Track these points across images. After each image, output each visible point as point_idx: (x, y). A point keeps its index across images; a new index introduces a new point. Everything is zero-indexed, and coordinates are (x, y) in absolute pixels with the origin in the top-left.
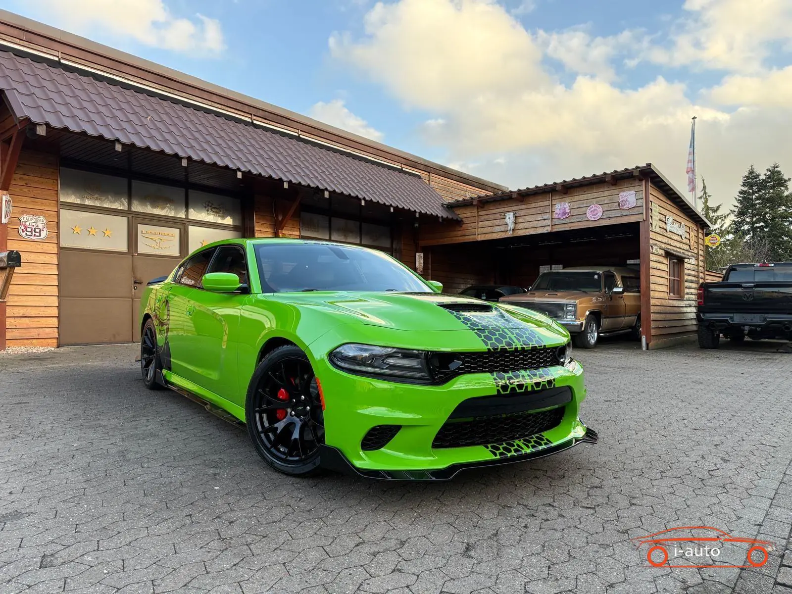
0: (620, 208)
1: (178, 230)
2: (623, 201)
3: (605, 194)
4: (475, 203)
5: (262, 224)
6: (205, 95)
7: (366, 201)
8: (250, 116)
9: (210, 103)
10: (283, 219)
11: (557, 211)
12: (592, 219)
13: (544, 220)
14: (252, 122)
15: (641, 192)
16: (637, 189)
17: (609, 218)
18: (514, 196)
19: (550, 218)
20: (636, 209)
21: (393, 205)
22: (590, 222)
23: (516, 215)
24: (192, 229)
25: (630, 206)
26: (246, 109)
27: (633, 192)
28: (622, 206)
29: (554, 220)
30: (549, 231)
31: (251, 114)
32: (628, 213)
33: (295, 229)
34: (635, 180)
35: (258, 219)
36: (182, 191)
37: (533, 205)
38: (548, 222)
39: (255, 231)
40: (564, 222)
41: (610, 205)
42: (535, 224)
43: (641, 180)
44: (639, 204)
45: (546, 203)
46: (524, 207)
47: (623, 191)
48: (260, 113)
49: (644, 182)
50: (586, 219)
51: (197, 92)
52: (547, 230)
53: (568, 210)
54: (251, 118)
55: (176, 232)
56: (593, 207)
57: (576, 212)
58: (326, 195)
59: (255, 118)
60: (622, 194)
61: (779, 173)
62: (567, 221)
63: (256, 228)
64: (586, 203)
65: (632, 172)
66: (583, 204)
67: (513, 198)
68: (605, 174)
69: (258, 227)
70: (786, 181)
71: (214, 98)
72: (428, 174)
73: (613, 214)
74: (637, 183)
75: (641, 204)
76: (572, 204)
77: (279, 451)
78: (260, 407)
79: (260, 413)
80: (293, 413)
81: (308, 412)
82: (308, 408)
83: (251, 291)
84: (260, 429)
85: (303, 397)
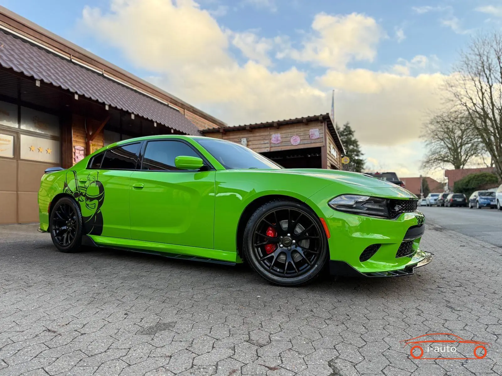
0: (311, 138)
1: (12, 137)
2: (312, 134)
3: (301, 130)
4: (221, 131)
5: (77, 136)
6: (38, 36)
7: (157, 123)
8: (69, 56)
9: (41, 42)
10: (92, 134)
11: (273, 139)
12: (294, 144)
13: (265, 144)
14: (71, 60)
15: (322, 130)
16: (320, 127)
17: (304, 144)
18: (248, 128)
19: (269, 142)
20: (320, 139)
21: (173, 128)
22: (293, 146)
23: (248, 140)
24: (23, 137)
25: (316, 137)
26: (67, 50)
27: (317, 129)
28: (311, 137)
29: (271, 144)
30: (269, 151)
31: (70, 55)
32: (315, 142)
33: (100, 141)
34: (319, 122)
35: (74, 132)
36: (15, 107)
37: (258, 134)
38: (268, 145)
39: (73, 141)
40: (278, 145)
41: (304, 136)
42: (260, 146)
43: (322, 122)
44: (321, 136)
45: (266, 134)
46: (252, 135)
47: (312, 129)
48: (77, 55)
49: (323, 124)
50: (290, 144)
51: (31, 32)
52: (267, 150)
53: (279, 138)
54: (70, 58)
55: (11, 138)
56: (294, 137)
57: (284, 140)
58: (133, 117)
59: (73, 57)
60: (311, 130)
61: (349, 127)
62: (280, 145)
63: (73, 139)
64: (291, 135)
65: (318, 118)
66: (288, 135)
67: (246, 130)
68: (303, 118)
69: (74, 138)
70: (353, 132)
71: (44, 39)
72: (183, 110)
73: (306, 142)
74: (319, 124)
75: (322, 137)
76: (282, 135)
77: (277, 271)
78: (257, 244)
79: (257, 247)
80: (281, 245)
81: (294, 244)
82: (294, 241)
83: (214, 168)
84: (260, 259)
85: (289, 235)
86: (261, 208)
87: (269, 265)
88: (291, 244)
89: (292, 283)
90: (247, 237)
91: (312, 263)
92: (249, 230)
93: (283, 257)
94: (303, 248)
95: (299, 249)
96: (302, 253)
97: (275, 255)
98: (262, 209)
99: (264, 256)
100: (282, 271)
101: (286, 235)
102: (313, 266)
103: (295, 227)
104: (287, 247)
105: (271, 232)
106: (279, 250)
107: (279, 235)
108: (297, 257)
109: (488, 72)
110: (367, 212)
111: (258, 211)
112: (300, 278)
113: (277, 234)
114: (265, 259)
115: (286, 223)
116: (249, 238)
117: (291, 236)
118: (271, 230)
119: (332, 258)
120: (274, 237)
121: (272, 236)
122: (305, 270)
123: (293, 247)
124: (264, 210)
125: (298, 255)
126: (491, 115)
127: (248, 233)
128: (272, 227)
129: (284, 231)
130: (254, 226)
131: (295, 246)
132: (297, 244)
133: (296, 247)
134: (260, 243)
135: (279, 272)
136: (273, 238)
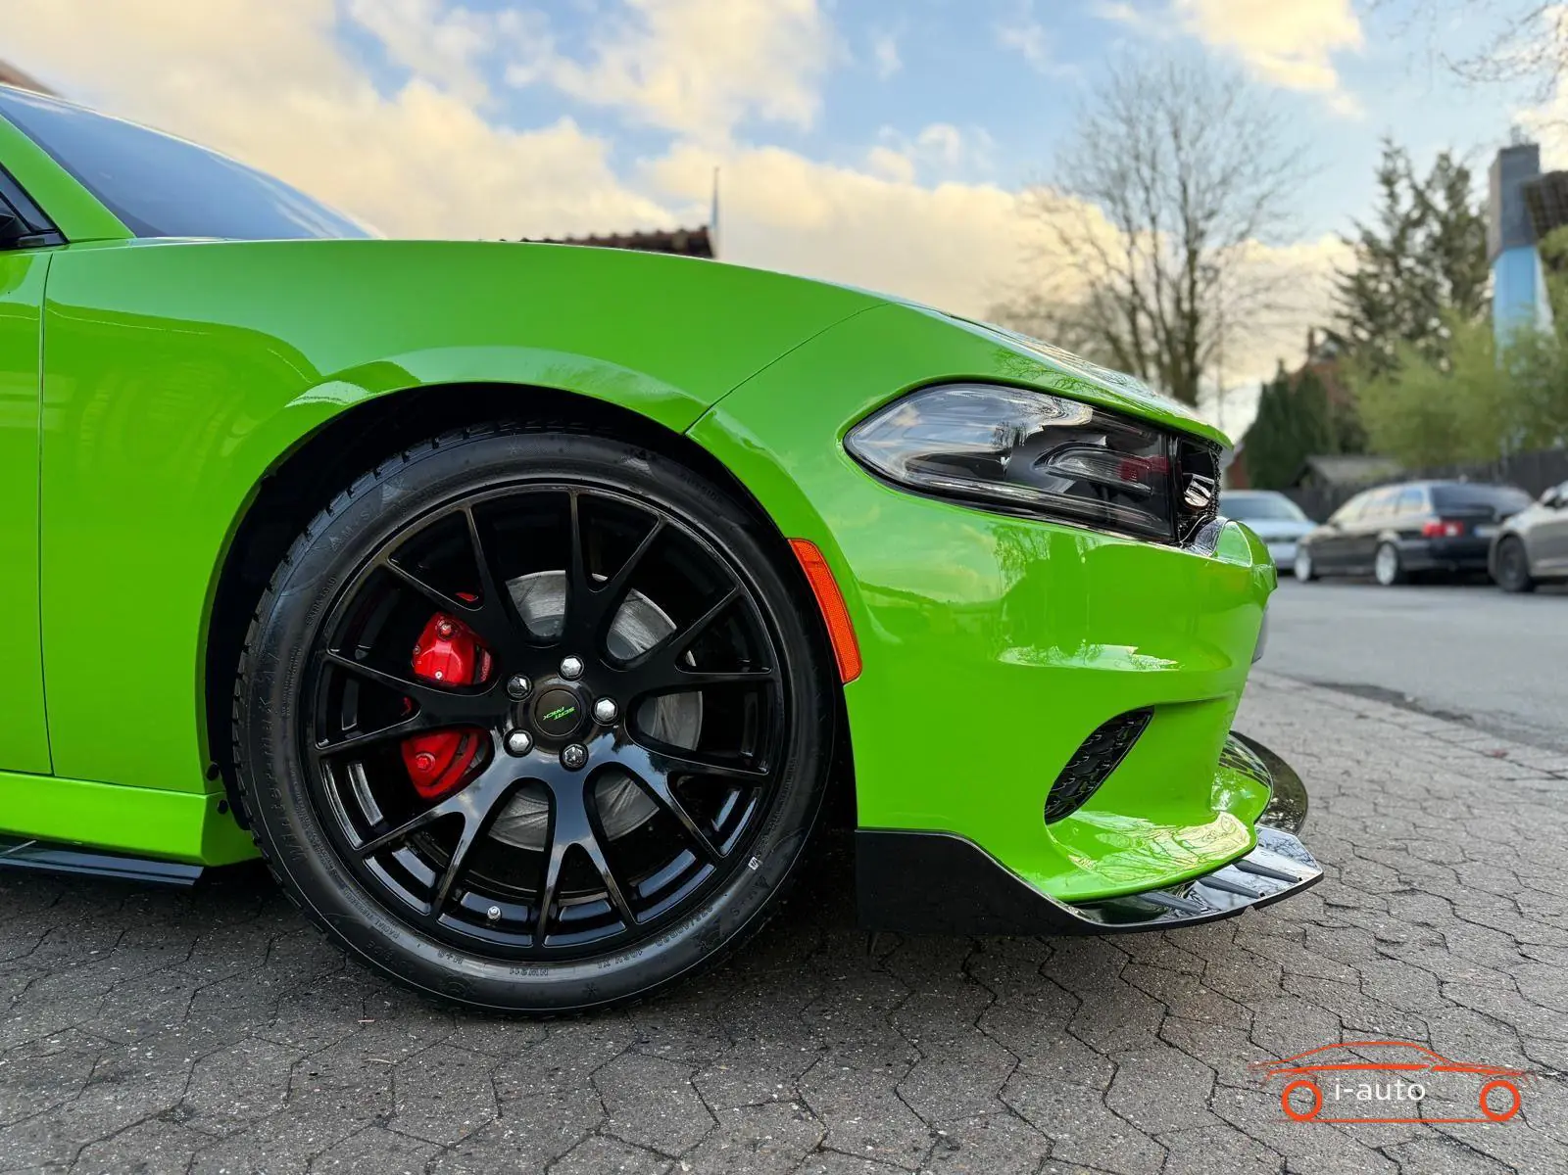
77: (480, 919)
78: (336, 736)
79: (340, 763)
80: (520, 740)
81: (606, 727)
82: (606, 707)
83: (55, 229)
84: (356, 840)
85: (572, 664)
86: (363, 485)
87: (425, 875)
88: (585, 726)
89: (591, 987)
90: (262, 690)
91: (727, 847)
92: (275, 637)
93: (529, 814)
94: (663, 753)
95: (636, 757)
96: (659, 783)
97: (470, 805)
98: (376, 491)
99: (392, 818)
100: (519, 913)
101: (557, 669)
102: (730, 868)
103: (611, 614)
104: (559, 747)
105: (443, 648)
106: (502, 770)
107: (503, 672)
108: (627, 811)
109: (1146, 172)
110: (1078, 503)
111: (341, 503)
112: (651, 951)
113: (487, 658)
114: (398, 844)
115: (551, 591)
116: (275, 700)
117: (583, 675)
118: (446, 638)
119: (873, 813)
120: (470, 686)
121: (453, 678)
122: (677, 897)
123: (601, 748)
124: (390, 493)
125: (633, 791)
126: (1152, 304)
127: (265, 665)
128: (449, 616)
129: (539, 641)
130: (311, 608)
131: (610, 738)
132: (628, 726)
133: (617, 746)
134: (363, 727)
135: (502, 925)
136: (459, 687)
